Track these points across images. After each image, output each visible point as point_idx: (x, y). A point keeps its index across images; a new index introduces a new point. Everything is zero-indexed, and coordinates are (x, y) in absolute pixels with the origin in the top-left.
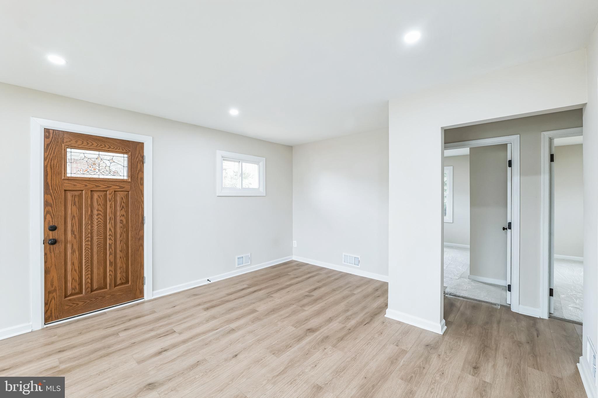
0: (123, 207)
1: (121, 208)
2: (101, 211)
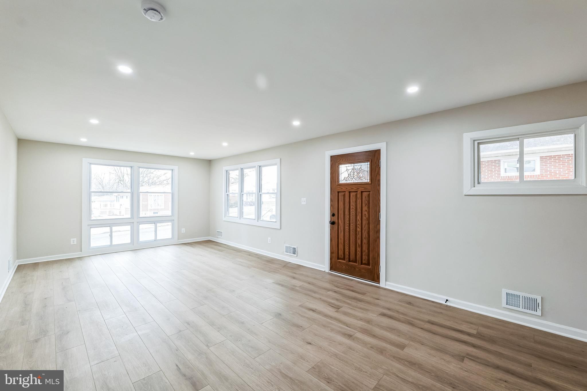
0: (366, 204)
1: (365, 205)
2: (354, 206)
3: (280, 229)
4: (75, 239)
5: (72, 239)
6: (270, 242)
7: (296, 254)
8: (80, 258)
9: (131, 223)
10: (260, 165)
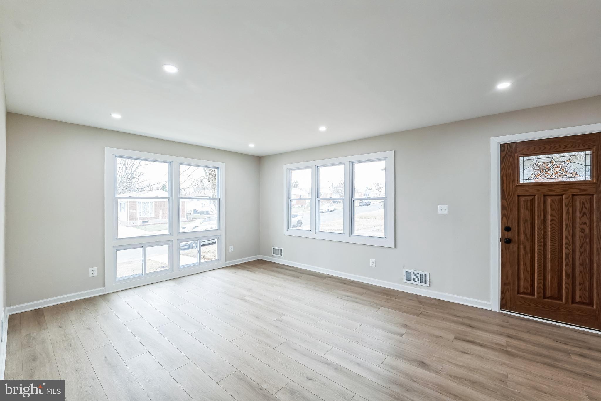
0: (585, 213)
1: (582, 214)
2: (555, 216)
3: (395, 247)
4: (96, 269)
5: (91, 269)
6: (373, 264)
7: (428, 282)
8: (103, 296)
9: (170, 242)
10: (352, 161)
